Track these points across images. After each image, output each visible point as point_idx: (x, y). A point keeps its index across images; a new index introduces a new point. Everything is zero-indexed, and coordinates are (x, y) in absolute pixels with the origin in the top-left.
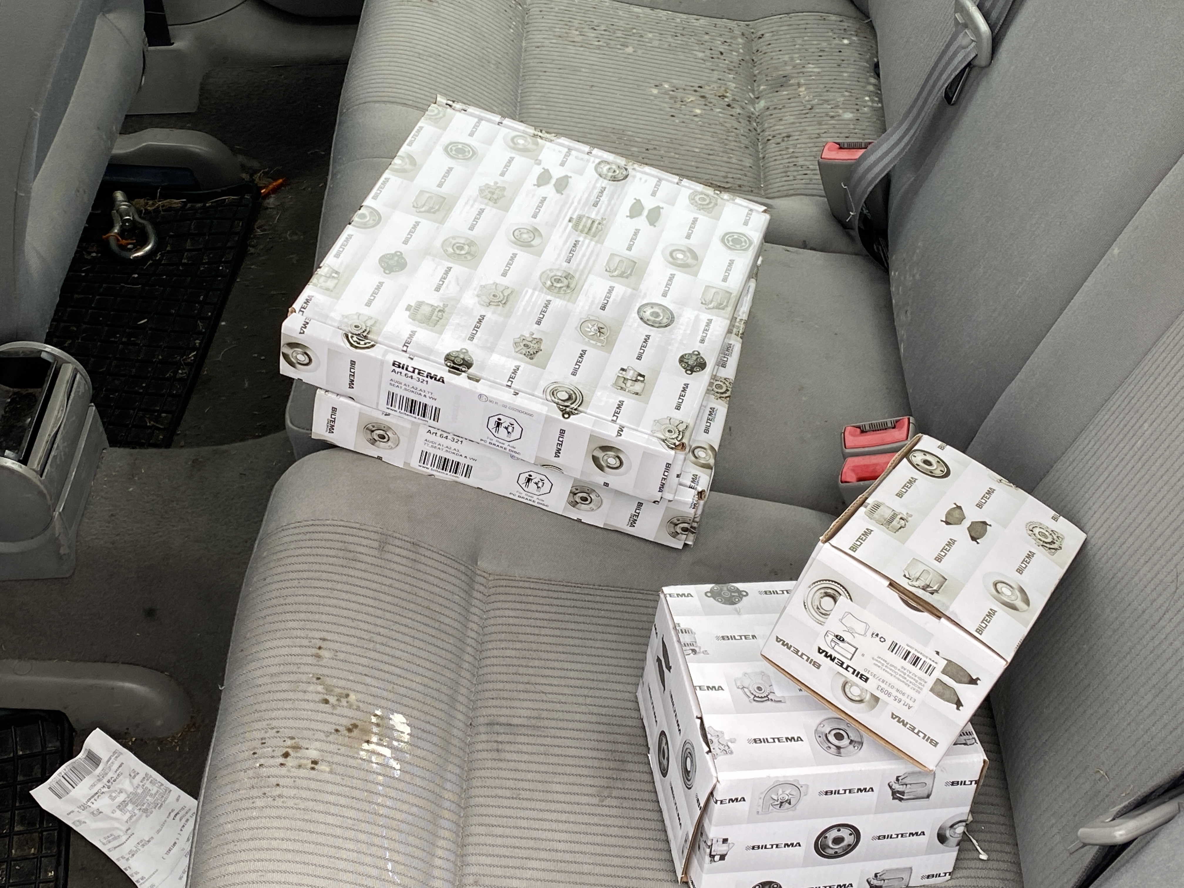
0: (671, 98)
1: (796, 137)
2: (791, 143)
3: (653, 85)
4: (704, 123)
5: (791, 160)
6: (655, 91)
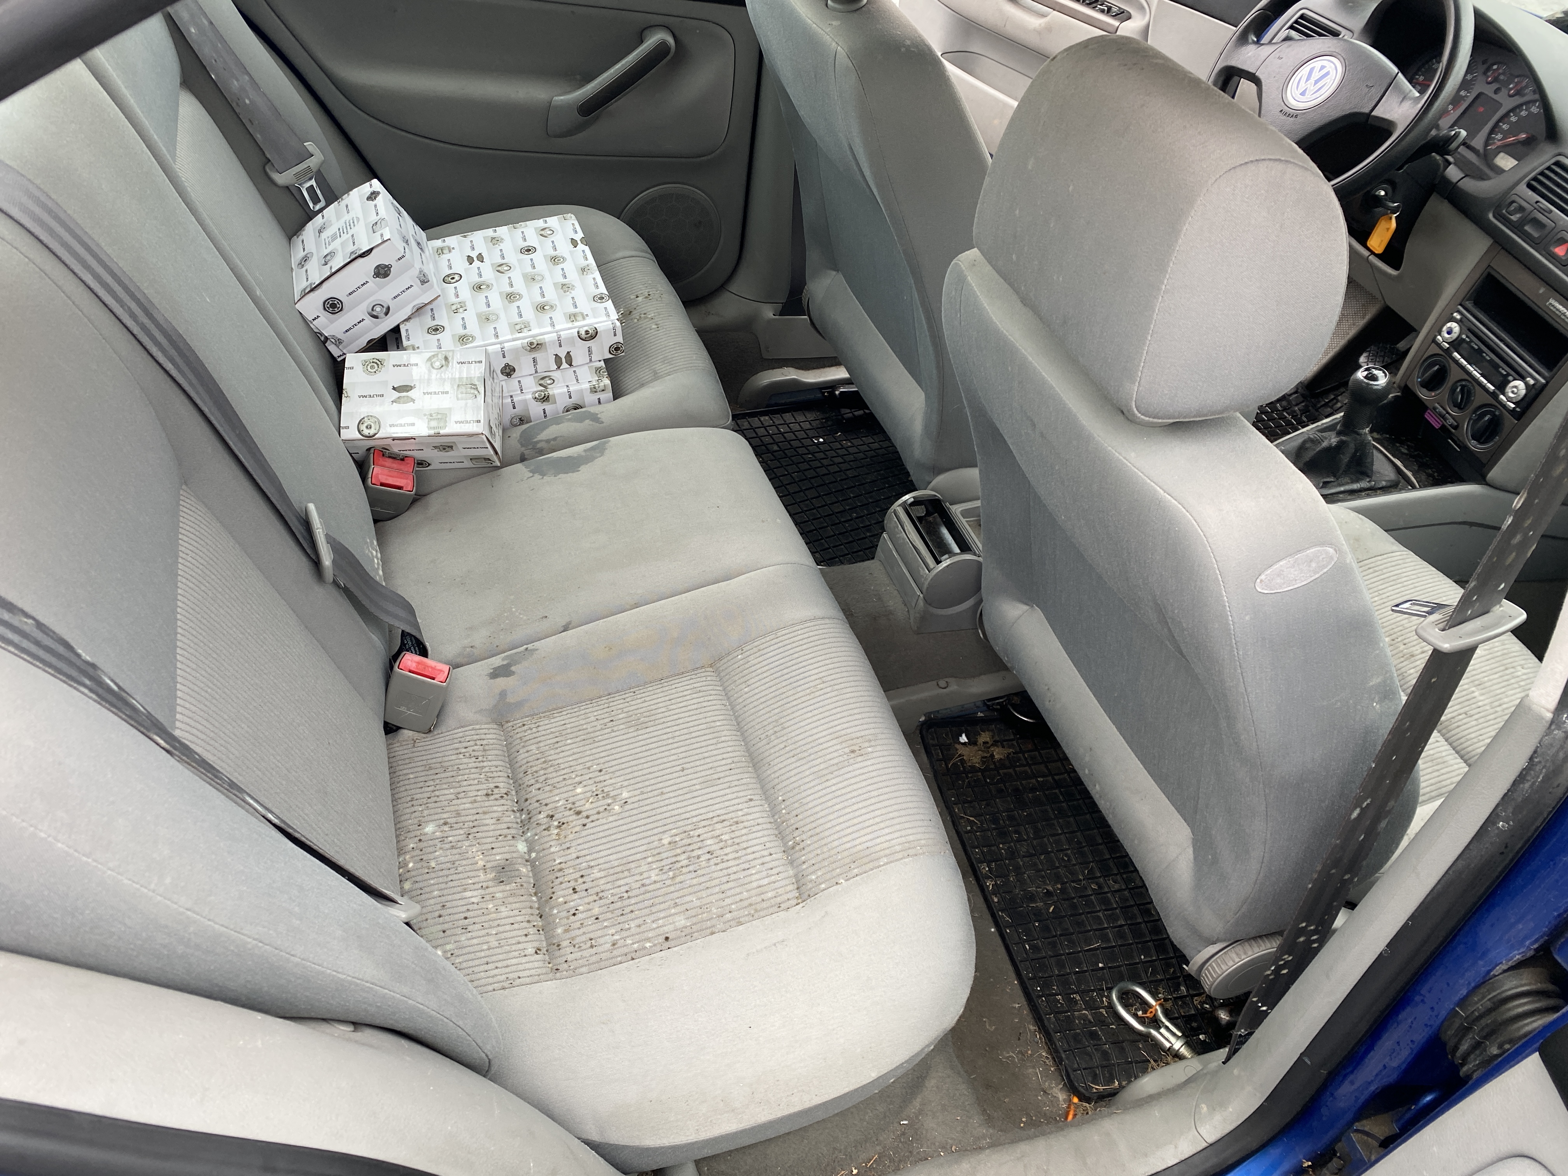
0: (608, 796)
1: (479, 793)
2: (484, 786)
3: (629, 801)
4: (570, 778)
5: (482, 764)
6: (625, 795)
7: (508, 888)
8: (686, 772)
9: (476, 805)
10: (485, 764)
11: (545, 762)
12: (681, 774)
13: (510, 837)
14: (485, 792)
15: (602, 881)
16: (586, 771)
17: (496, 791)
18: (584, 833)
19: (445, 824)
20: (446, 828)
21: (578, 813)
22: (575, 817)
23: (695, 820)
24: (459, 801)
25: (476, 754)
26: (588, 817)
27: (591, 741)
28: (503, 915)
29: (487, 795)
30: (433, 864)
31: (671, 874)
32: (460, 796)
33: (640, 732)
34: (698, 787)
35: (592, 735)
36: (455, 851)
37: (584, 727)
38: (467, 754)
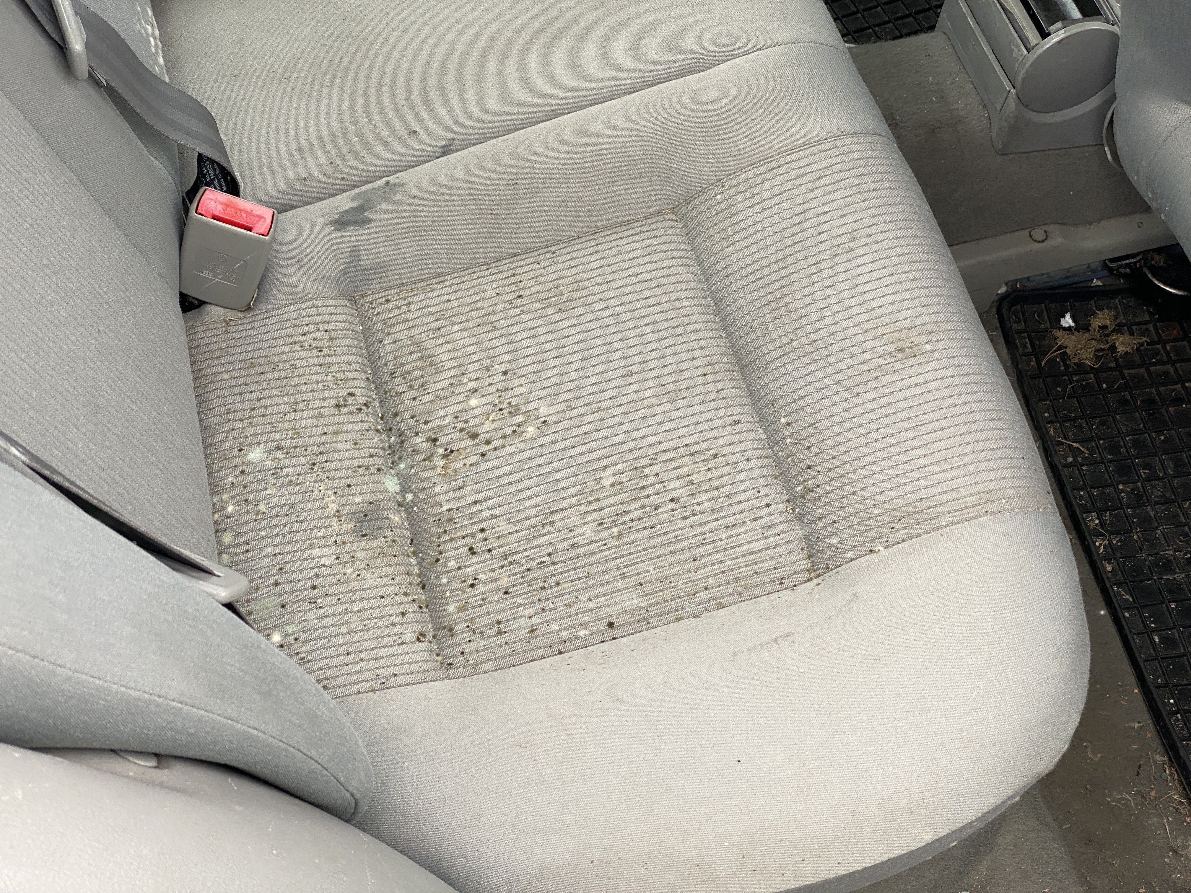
0: (517, 412)
3: (551, 420)
6: (543, 410)
7: (374, 544)
8: (636, 377)
9: (322, 421)
10: (333, 359)
11: (421, 358)
12: (629, 380)
13: (373, 470)
14: (334, 402)
15: (512, 539)
16: (483, 373)
17: (350, 400)
18: (483, 466)
19: (279, 448)
20: (280, 455)
21: (474, 436)
22: (469, 442)
23: (650, 450)
24: (297, 415)
25: (320, 344)
26: (488, 443)
27: (489, 327)
28: (369, 583)
29: (338, 406)
30: (263, 508)
31: (616, 530)
32: (297, 407)
33: (564, 315)
34: (654, 401)
35: (491, 318)
36: (295, 489)
37: (479, 305)
38: (306, 345)
